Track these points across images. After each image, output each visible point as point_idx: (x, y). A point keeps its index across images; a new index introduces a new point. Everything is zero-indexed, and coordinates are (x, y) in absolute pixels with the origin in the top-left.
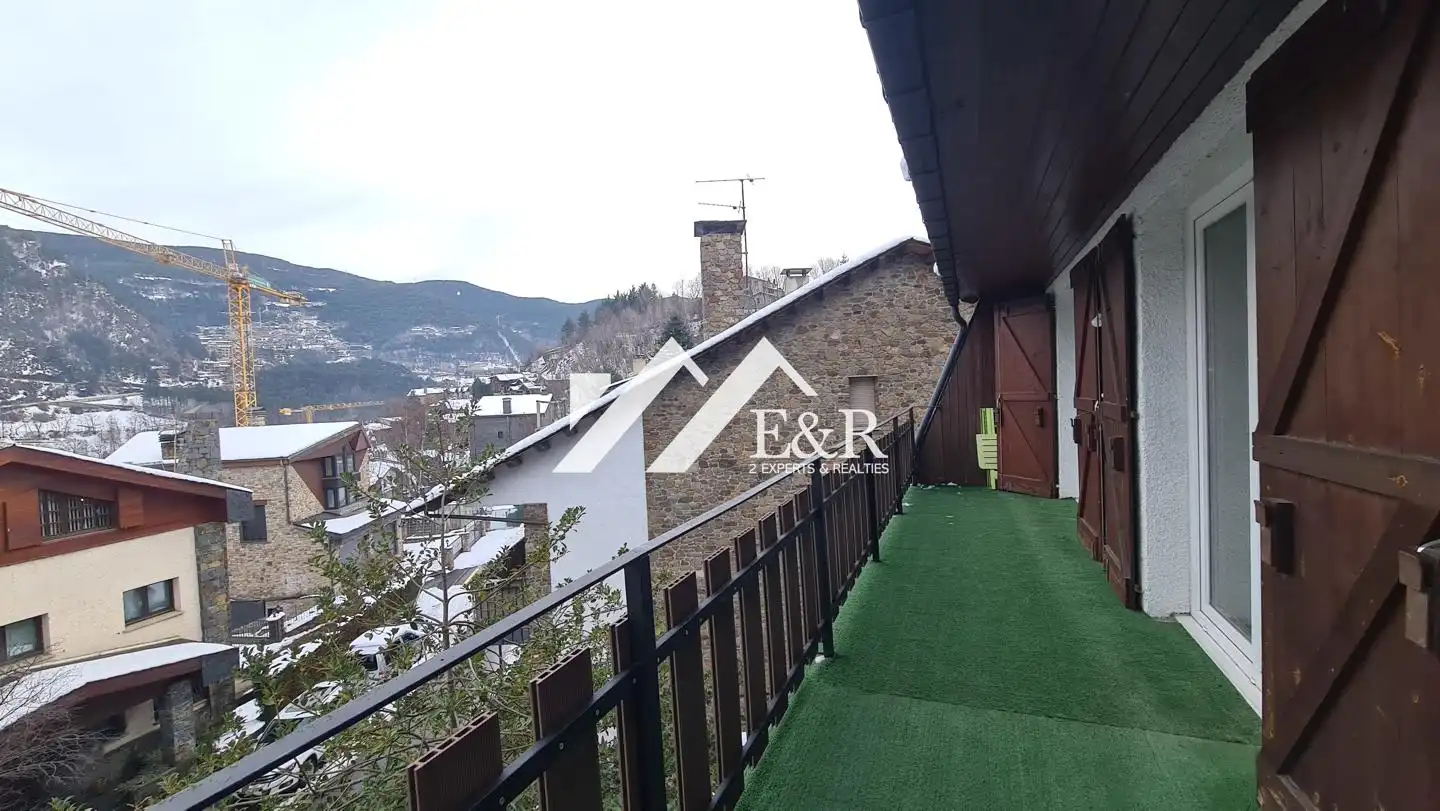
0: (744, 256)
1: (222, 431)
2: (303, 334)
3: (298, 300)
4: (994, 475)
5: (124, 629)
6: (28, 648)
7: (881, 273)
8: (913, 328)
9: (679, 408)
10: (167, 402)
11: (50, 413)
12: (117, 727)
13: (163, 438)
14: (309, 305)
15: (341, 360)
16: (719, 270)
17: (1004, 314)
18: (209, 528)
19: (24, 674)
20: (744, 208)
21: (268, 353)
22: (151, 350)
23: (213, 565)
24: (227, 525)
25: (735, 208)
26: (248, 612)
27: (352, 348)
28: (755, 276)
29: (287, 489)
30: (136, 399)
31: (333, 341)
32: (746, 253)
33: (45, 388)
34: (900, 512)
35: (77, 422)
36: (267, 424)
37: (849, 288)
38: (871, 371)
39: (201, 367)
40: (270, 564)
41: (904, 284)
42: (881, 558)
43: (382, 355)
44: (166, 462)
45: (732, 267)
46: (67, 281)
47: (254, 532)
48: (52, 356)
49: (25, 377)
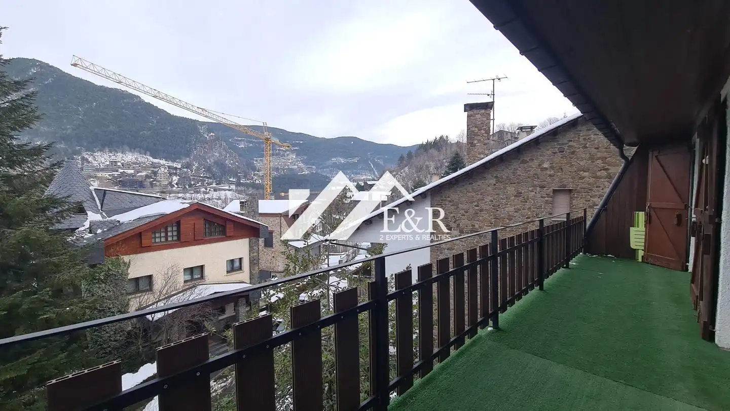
0: (492, 121)
1: (260, 201)
2: (290, 161)
3: (288, 147)
4: (641, 253)
5: (226, 274)
6: (199, 276)
7: (579, 128)
8: (600, 161)
9: (450, 201)
10: (243, 188)
11: (208, 191)
12: (223, 311)
13: (241, 203)
14: (292, 149)
15: (303, 173)
16: (477, 129)
17: (656, 154)
18: (254, 240)
19: (198, 285)
20: (494, 95)
21: (277, 169)
22: (239, 167)
23: (254, 254)
24: (260, 239)
25: (488, 95)
26: (265, 274)
27: (308, 168)
28: (506, 130)
29: (281, 226)
30: (233, 187)
31: (301, 165)
32: (494, 119)
33: (206, 181)
34: (567, 267)
35: (215, 195)
36: (275, 199)
37: (557, 137)
38: (568, 186)
39: (254, 175)
40: (273, 257)
41: (595, 135)
42: (544, 289)
43: (319, 171)
44: (241, 212)
45: (484, 127)
46: (214, 140)
47: (269, 243)
48: (209, 169)
49: (201, 177)
